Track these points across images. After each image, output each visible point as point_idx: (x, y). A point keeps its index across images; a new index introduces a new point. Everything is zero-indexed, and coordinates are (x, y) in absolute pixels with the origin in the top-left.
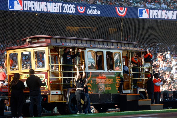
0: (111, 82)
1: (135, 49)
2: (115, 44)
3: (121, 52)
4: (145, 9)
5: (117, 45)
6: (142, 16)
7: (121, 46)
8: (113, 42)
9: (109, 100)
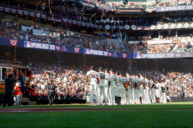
0: (4, 87)
1: (21, 67)
2: (8, 63)
3: (12, 68)
4: (29, 42)
5: (10, 64)
6: (26, 46)
7: (12, 64)
8: (7, 62)
9: (2, 98)
